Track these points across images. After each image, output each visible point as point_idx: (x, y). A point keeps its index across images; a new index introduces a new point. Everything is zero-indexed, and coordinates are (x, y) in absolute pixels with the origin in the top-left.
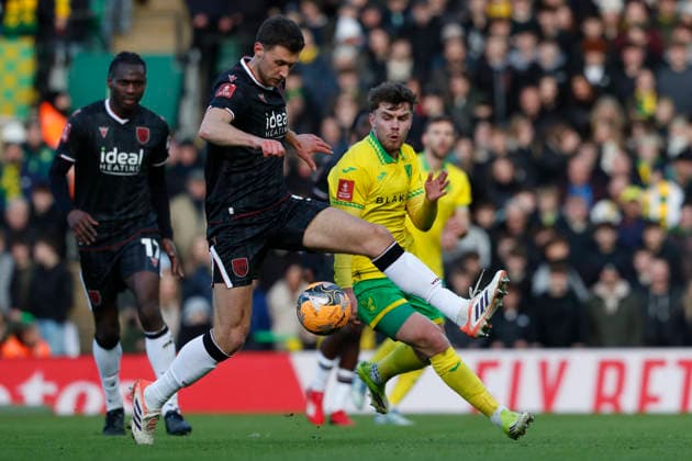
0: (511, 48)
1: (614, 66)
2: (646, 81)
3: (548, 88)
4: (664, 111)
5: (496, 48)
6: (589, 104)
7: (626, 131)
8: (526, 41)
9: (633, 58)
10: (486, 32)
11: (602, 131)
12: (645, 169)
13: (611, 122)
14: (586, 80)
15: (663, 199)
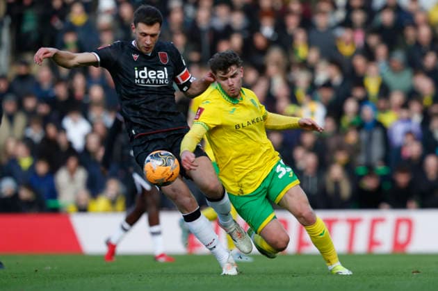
0: (213, 15)
1: (280, 27)
2: (300, 37)
3: (236, 41)
4: (313, 55)
5: (203, 16)
6: (264, 52)
7: (287, 69)
8: (222, 11)
9: (292, 22)
10: (197, 5)
11: (272, 69)
12: (301, 94)
13: (277, 64)
14: (262, 35)
15: (312, 114)
